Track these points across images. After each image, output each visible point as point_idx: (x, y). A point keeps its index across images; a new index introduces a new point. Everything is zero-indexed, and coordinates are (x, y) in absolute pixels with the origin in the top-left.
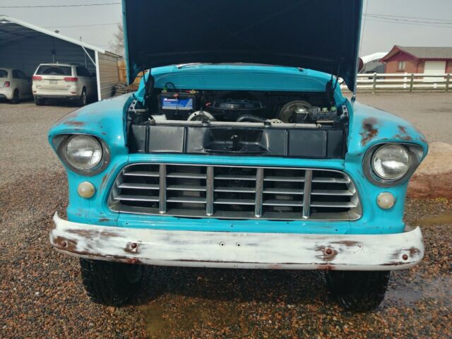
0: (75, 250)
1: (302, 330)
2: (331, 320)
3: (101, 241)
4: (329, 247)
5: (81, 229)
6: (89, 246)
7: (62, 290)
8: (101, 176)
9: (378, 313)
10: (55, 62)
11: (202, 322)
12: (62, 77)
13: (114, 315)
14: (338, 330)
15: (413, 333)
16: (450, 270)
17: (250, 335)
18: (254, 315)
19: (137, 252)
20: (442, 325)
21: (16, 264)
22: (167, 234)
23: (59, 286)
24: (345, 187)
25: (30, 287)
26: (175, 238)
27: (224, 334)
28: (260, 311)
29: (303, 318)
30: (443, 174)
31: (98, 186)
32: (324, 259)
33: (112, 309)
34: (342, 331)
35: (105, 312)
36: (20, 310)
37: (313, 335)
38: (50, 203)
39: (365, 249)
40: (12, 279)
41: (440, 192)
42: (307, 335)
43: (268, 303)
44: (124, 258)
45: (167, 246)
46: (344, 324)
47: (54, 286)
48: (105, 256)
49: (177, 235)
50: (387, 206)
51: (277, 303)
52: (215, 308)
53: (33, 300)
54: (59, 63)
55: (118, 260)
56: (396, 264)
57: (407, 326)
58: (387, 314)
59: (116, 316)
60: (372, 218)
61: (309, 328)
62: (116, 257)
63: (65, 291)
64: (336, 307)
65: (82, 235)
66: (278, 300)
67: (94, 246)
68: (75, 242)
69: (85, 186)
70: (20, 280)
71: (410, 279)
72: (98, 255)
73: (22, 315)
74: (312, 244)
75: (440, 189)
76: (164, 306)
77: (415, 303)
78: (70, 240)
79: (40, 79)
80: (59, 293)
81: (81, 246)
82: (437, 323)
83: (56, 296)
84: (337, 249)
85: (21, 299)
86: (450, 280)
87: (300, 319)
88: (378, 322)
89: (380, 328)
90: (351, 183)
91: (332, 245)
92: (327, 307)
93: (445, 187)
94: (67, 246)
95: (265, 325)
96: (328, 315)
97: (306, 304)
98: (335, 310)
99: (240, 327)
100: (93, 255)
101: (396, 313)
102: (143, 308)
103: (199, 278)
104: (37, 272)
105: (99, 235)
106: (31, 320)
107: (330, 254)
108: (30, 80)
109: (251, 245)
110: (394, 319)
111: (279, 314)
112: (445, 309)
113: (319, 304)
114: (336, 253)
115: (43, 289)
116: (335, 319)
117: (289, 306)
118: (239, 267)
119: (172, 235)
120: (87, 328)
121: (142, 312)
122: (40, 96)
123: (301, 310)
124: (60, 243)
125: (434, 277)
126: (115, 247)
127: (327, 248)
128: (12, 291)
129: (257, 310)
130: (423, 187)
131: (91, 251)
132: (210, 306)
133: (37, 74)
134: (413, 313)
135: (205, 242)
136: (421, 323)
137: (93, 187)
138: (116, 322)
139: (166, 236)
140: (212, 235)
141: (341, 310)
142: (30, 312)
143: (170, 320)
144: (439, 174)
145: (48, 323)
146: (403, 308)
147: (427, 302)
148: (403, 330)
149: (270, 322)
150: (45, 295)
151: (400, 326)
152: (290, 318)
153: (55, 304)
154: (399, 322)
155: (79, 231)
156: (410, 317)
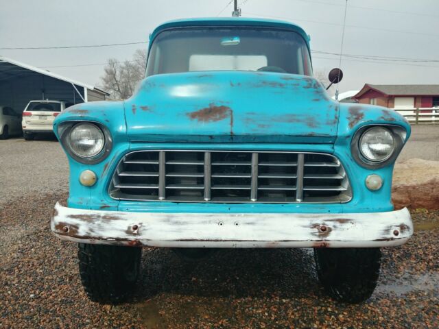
0: (77, 234)
1: (298, 320)
2: (326, 311)
3: (102, 224)
4: (324, 224)
5: (83, 214)
6: (91, 230)
7: (57, 292)
8: (103, 164)
9: (372, 304)
10: (45, 99)
11: (199, 316)
12: (52, 113)
13: (110, 312)
14: (333, 319)
15: (407, 320)
16: (437, 267)
17: (247, 326)
18: (250, 309)
19: (138, 234)
20: (434, 312)
21: (10, 271)
22: (168, 216)
23: (54, 288)
24: (335, 171)
25: (25, 290)
26: (175, 219)
27: (222, 325)
28: (256, 306)
29: (298, 310)
30: (422, 185)
31: (99, 175)
32: (319, 236)
33: (108, 307)
34: (338, 320)
35: (101, 310)
36: (15, 310)
37: (310, 323)
38: (42, 220)
39: (358, 225)
40: (6, 284)
41: (420, 203)
42: (303, 324)
43: (263, 298)
44: (126, 240)
45: (167, 227)
46: (339, 314)
47: (49, 289)
48: (106, 239)
49: (177, 217)
50: (376, 187)
51: (271, 298)
52: (211, 304)
53: (29, 301)
54: (49, 100)
55: (119, 243)
56: (388, 240)
57: (400, 314)
58: (379, 305)
59: (113, 313)
60: (362, 199)
61: (305, 318)
62: (118, 239)
63: (60, 293)
64: (330, 300)
65: (84, 220)
66: (273, 296)
67: (96, 230)
68: (76, 227)
69: (87, 174)
70: (14, 285)
71: (399, 275)
72: (100, 238)
73: (17, 315)
74: (307, 222)
75: (419, 199)
76: (161, 304)
77: (406, 295)
78: (71, 225)
79: (30, 115)
80: (54, 295)
81: (83, 230)
82: (429, 310)
83: (51, 297)
84: (331, 227)
85: (16, 300)
86: (437, 275)
87: (296, 312)
88: (372, 311)
89: (374, 317)
90: (340, 166)
91: (327, 223)
92: (321, 300)
93: (424, 197)
94: (69, 231)
95: (262, 317)
96: (322, 306)
97: (300, 298)
98: (329, 302)
99: (237, 319)
100: (95, 238)
101: (388, 304)
102: (140, 306)
103: (194, 279)
104: (32, 278)
105: (101, 219)
106: (26, 319)
107: (325, 231)
108: (20, 116)
109: (248, 224)
110: (387, 309)
111: (275, 308)
112: (435, 299)
113: (313, 298)
114: (330, 230)
115: (37, 292)
116: (329, 309)
117: (284, 301)
118: (238, 246)
119: (172, 217)
120: (83, 324)
121: (138, 309)
122: (29, 131)
123: (296, 303)
124: (61, 229)
125: (422, 273)
126: (117, 230)
127: (321, 225)
128: (6, 294)
129: (253, 305)
130: (403, 198)
131: (93, 234)
132: (206, 303)
133: (28, 110)
134: (405, 302)
135: (204, 222)
136: (414, 312)
137: (94, 175)
138: (113, 318)
139: (166, 218)
140: (211, 216)
141: (335, 302)
142: (26, 312)
143: (167, 315)
144: (418, 185)
145: (44, 321)
146: (395, 299)
147: (417, 293)
148: (396, 317)
149: (266, 314)
150: (40, 297)
151: (393, 314)
152: (286, 311)
153: (50, 305)
154: (392, 311)
155: (81, 216)
156: (402, 307)
